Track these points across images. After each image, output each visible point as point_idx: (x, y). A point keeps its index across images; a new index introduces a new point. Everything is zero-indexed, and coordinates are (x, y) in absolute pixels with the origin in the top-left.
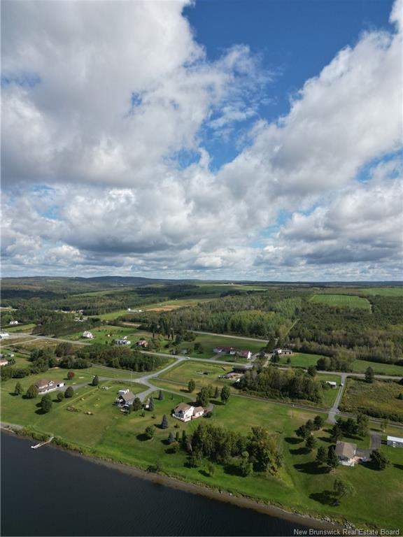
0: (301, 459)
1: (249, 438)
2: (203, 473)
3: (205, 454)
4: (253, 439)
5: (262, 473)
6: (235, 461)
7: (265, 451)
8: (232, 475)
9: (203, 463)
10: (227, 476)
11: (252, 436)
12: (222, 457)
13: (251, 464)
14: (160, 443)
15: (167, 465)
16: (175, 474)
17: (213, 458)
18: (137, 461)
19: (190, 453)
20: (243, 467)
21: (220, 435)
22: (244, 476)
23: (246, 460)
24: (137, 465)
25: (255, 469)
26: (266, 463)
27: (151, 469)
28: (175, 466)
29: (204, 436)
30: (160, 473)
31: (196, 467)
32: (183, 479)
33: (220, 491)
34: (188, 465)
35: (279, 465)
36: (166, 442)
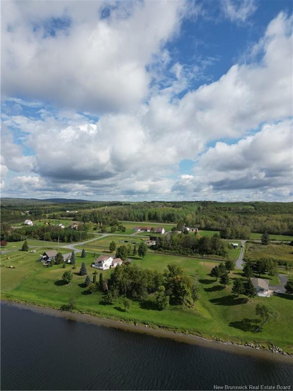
0: (215, 295)
1: (165, 275)
2: (119, 309)
3: (121, 293)
4: (170, 276)
5: (179, 306)
6: (152, 297)
7: (182, 285)
8: (148, 309)
9: (118, 301)
10: (143, 310)
11: (169, 272)
12: (138, 293)
13: (168, 297)
14: (77, 287)
15: (82, 304)
16: (89, 311)
17: (129, 295)
18: (51, 302)
19: (105, 292)
20: (159, 300)
21: (136, 273)
22: (161, 309)
23: (163, 293)
24: (50, 305)
25: (172, 303)
26: (183, 296)
27: (64, 308)
28: (90, 304)
29: (121, 275)
30: (73, 311)
31: (111, 304)
32: (97, 314)
33: (135, 323)
34: (103, 303)
35: (195, 298)
36: (83, 285)
